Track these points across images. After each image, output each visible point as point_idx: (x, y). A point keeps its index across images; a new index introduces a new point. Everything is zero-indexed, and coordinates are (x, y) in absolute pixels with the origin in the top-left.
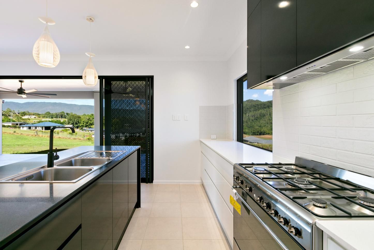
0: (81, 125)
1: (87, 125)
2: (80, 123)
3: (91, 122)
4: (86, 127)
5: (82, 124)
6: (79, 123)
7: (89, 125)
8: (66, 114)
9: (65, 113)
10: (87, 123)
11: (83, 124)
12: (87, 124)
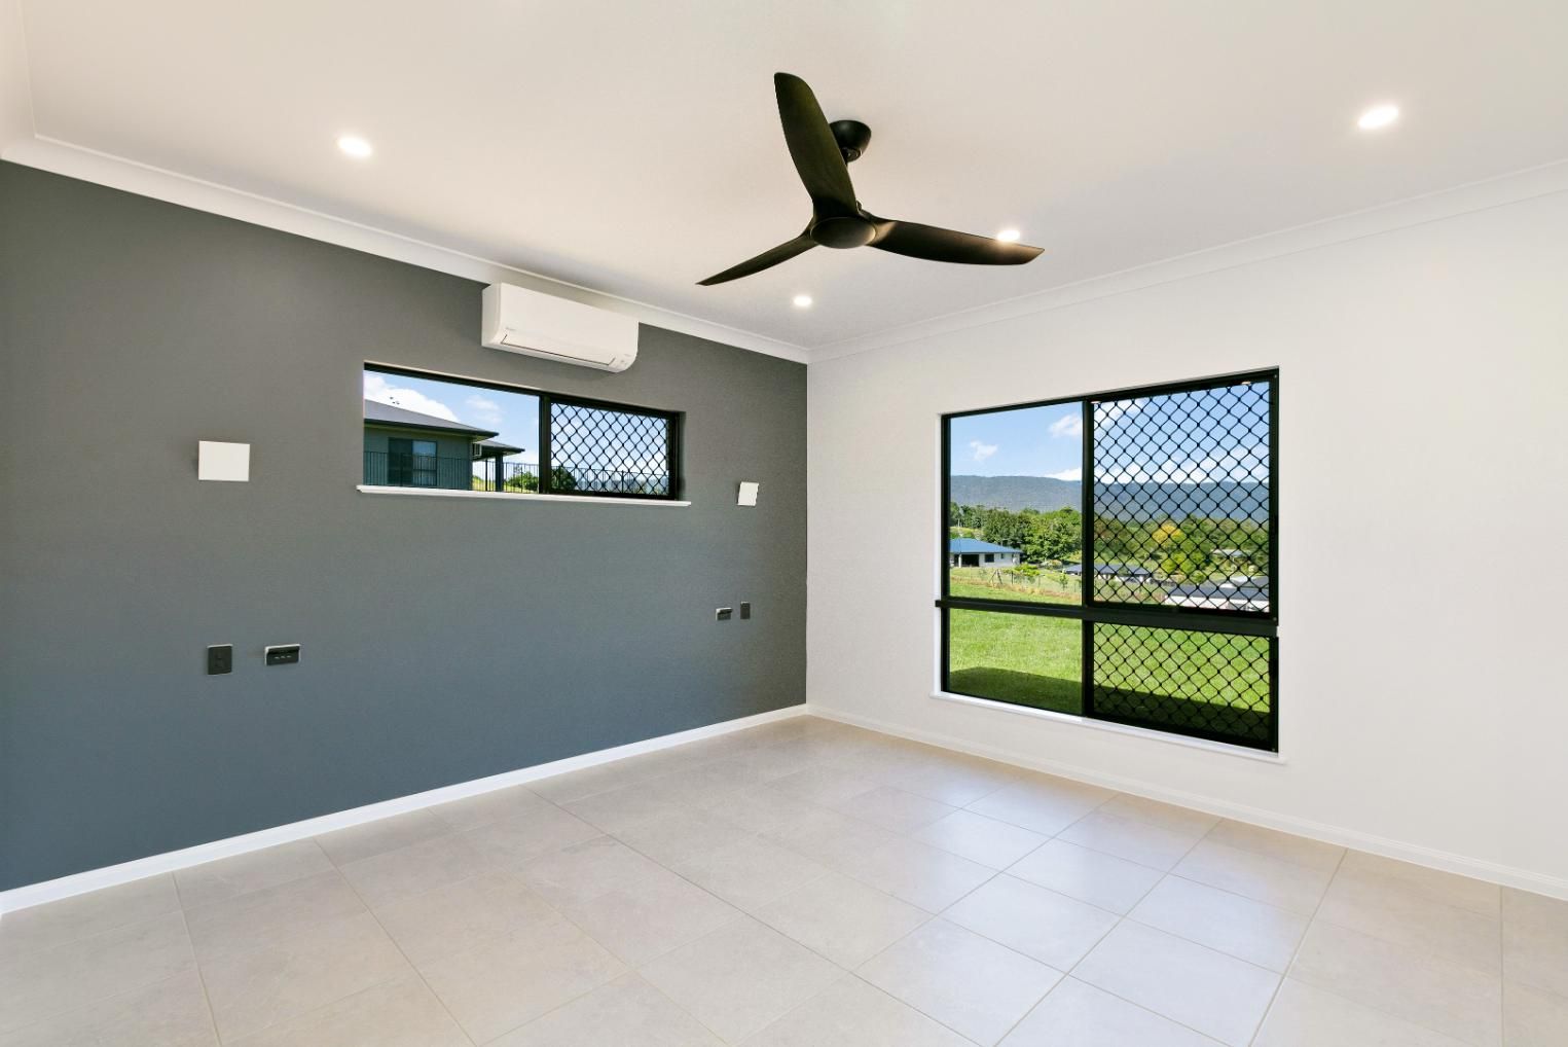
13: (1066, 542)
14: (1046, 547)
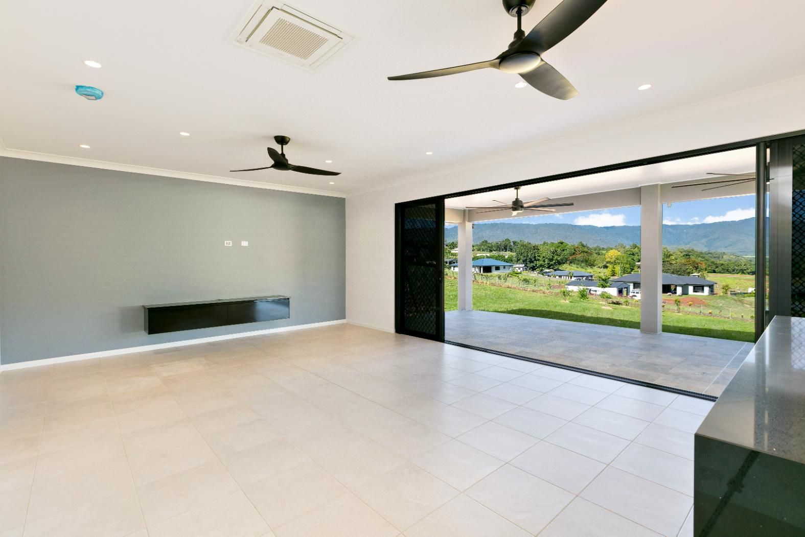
0: (538, 263)
1: (552, 265)
2: (539, 260)
3: (559, 259)
4: (549, 268)
5: (541, 262)
6: (536, 260)
7: (555, 263)
8: (512, 244)
9: (511, 241)
10: (551, 260)
11: (544, 261)
12: (551, 263)
13: (557, 260)
14: (546, 263)
